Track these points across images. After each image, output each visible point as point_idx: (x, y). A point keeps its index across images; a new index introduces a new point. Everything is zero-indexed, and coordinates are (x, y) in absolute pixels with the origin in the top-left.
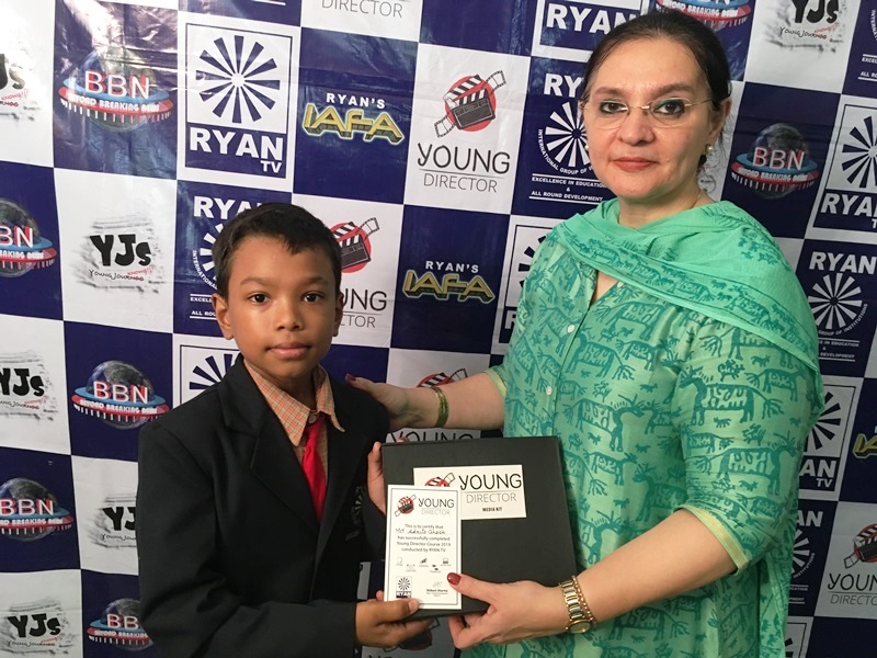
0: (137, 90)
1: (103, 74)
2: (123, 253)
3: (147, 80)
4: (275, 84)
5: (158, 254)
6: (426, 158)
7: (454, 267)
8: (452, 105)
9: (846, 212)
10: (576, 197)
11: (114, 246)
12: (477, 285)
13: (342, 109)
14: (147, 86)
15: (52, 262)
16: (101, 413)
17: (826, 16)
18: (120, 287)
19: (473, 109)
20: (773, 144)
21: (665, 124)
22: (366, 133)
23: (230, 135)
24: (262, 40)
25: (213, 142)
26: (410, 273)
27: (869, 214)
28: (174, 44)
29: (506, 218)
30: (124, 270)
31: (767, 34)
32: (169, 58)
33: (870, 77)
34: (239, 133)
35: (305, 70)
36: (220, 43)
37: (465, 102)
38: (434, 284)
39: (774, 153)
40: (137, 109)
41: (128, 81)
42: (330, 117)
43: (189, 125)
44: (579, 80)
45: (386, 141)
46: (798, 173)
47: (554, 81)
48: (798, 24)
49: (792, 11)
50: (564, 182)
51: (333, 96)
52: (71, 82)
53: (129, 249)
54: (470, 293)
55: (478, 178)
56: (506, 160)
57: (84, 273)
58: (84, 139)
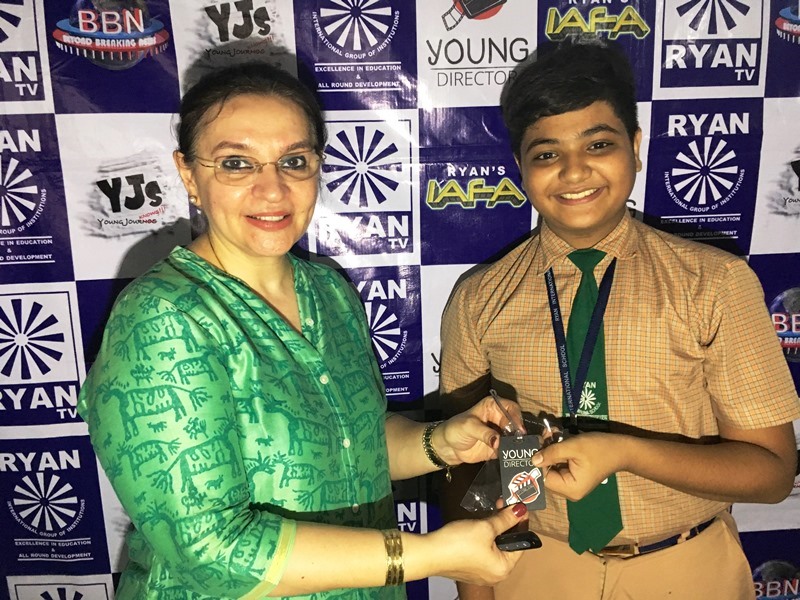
13: (463, 181)
22: (488, 200)
23: (359, 219)
24: (381, 127)
34: (367, 216)
36: (342, 135)
42: (452, 190)
45: (508, 205)
50: (695, 221)
51: (454, 170)
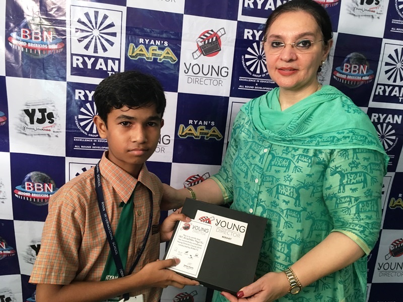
0: (47, 38)
1: (30, 30)
2: (40, 117)
3: (51, 33)
4: (114, 34)
5: (58, 118)
6: (188, 70)
7: (203, 123)
8: (200, 44)
9: (387, 94)
10: (260, 88)
11: (36, 114)
12: (214, 132)
13: (147, 46)
14: (51, 36)
15: (4, 123)
16: (29, 198)
17: (375, 2)
18: (39, 135)
19: (210, 46)
20: (353, 62)
21: (302, 52)
22: (159, 58)
23: (93, 59)
24: (107, 13)
25: (84, 63)
26: (182, 126)
27: (398, 95)
28: (64, 15)
29: (227, 99)
30: (41, 126)
31: (348, 10)
32: (62, 22)
33: (396, 30)
34: (97, 58)
35: (129, 27)
36: (87, 15)
37: (206, 43)
38: (193, 131)
39: (353, 66)
40: (46, 47)
41: (42, 33)
42: (141, 50)
43: (72, 55)
44: (261, 32)
45: (169, 62)
46: (365, 76)
47: (249, 32)
48: (362, 6)
50: (255, 81)
51: (143, 40)
52: (14, 35)
53: (43, 115)
54: (211, 135)
55: (214, 79)
56: (227, 71)
57: (20, 128)
58: (20, 62)
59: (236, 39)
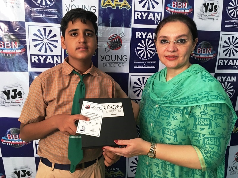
0: (14, 46)
1: (3, 42)
2: (13, 95)
3: (17, 43)
4: (57, 41)
6: (103, 59)
8: (109, 43)
9: (226, 64)
10: (147, 66)
11: (10, 93)
14: (17, 45)
16: (10, 144)
17: (214, 10)
18: (13, 105)
19: (116, 44)
20: (202, 47)
21: (180, 46)
23: (44, 57)
25: (39, 59)
27: (232, 65)
28: (25, 31)
29: (128, 74)
30: (14, 100)
31: (198, 16)
32: (24, 36)
33: (228, 26)
34: (47, 56)
36: (39, 30)
37: (113, 42)
39: (203, 49)
40: (14, 52)
41: (11, 44)
43: (31, 55)
44: (146, 33)
46: (210, 55)
48: (206, 13)
49: (204, 9)
50: (143, 62)
53: (15, 94)
55: (119, 63)
56: (126, 58)
59: (131, 39)
